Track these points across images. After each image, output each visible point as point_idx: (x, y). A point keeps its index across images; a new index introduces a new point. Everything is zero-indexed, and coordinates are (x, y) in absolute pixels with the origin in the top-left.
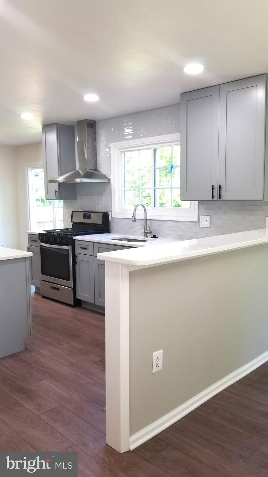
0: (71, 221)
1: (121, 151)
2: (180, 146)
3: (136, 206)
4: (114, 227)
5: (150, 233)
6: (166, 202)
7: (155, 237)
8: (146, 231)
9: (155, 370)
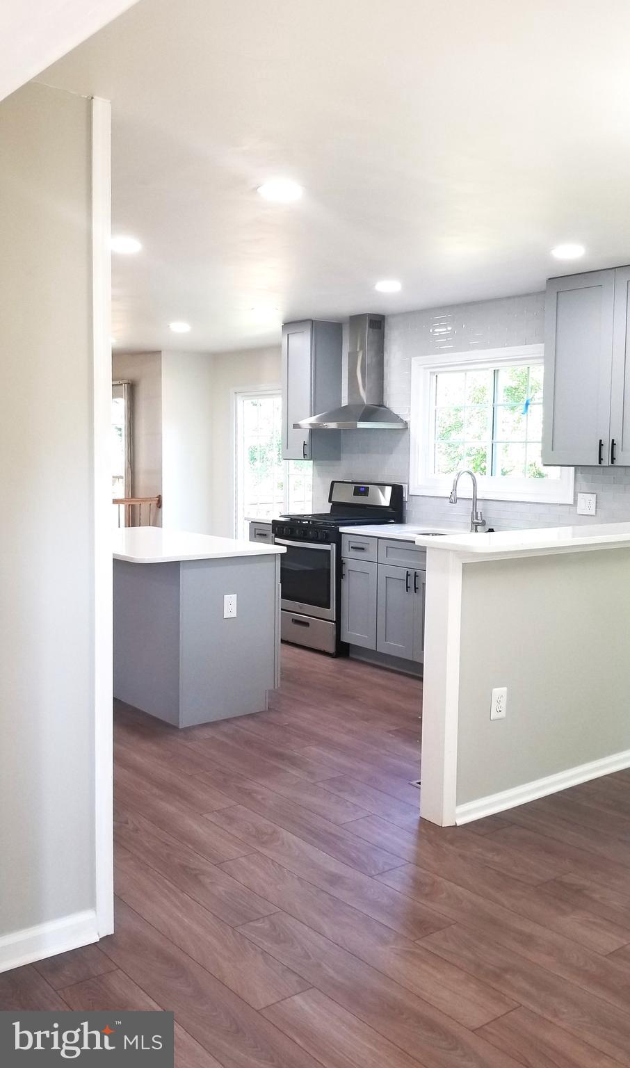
0: (330, 501)
1: (431, 373)
2: (542, 368)
3: (459, 475)
4: (413, 513)
5: (484, 524)
6: (512, 468)
7: (491, 530)
8: (475, 521)
9: (494, 715)
